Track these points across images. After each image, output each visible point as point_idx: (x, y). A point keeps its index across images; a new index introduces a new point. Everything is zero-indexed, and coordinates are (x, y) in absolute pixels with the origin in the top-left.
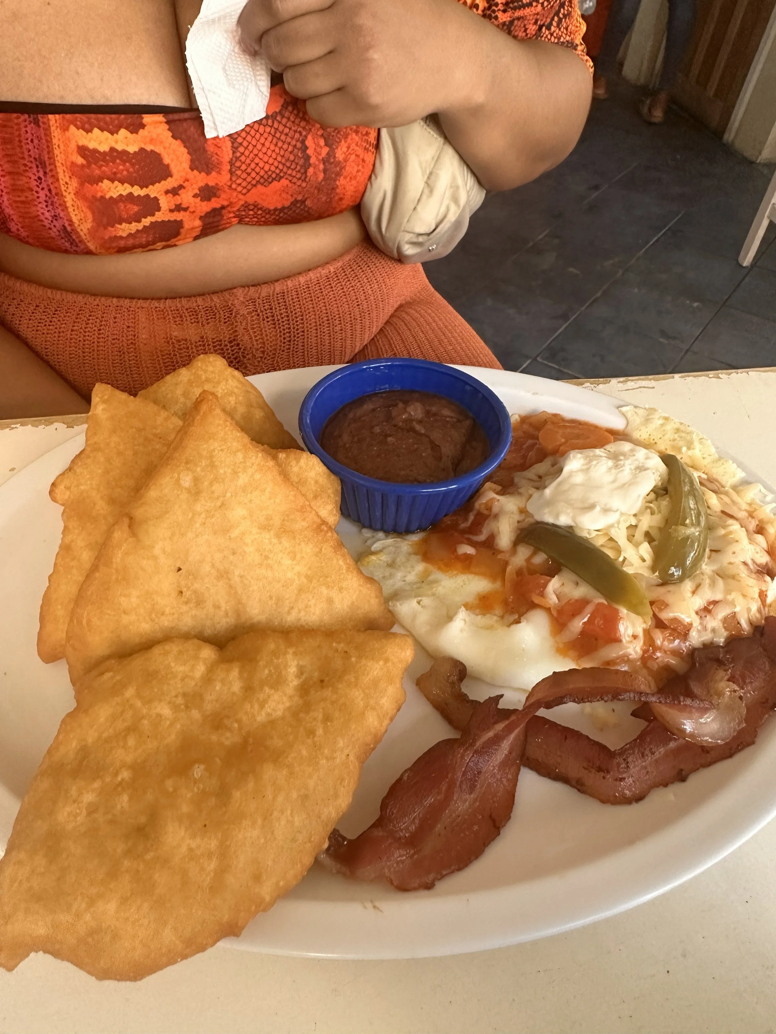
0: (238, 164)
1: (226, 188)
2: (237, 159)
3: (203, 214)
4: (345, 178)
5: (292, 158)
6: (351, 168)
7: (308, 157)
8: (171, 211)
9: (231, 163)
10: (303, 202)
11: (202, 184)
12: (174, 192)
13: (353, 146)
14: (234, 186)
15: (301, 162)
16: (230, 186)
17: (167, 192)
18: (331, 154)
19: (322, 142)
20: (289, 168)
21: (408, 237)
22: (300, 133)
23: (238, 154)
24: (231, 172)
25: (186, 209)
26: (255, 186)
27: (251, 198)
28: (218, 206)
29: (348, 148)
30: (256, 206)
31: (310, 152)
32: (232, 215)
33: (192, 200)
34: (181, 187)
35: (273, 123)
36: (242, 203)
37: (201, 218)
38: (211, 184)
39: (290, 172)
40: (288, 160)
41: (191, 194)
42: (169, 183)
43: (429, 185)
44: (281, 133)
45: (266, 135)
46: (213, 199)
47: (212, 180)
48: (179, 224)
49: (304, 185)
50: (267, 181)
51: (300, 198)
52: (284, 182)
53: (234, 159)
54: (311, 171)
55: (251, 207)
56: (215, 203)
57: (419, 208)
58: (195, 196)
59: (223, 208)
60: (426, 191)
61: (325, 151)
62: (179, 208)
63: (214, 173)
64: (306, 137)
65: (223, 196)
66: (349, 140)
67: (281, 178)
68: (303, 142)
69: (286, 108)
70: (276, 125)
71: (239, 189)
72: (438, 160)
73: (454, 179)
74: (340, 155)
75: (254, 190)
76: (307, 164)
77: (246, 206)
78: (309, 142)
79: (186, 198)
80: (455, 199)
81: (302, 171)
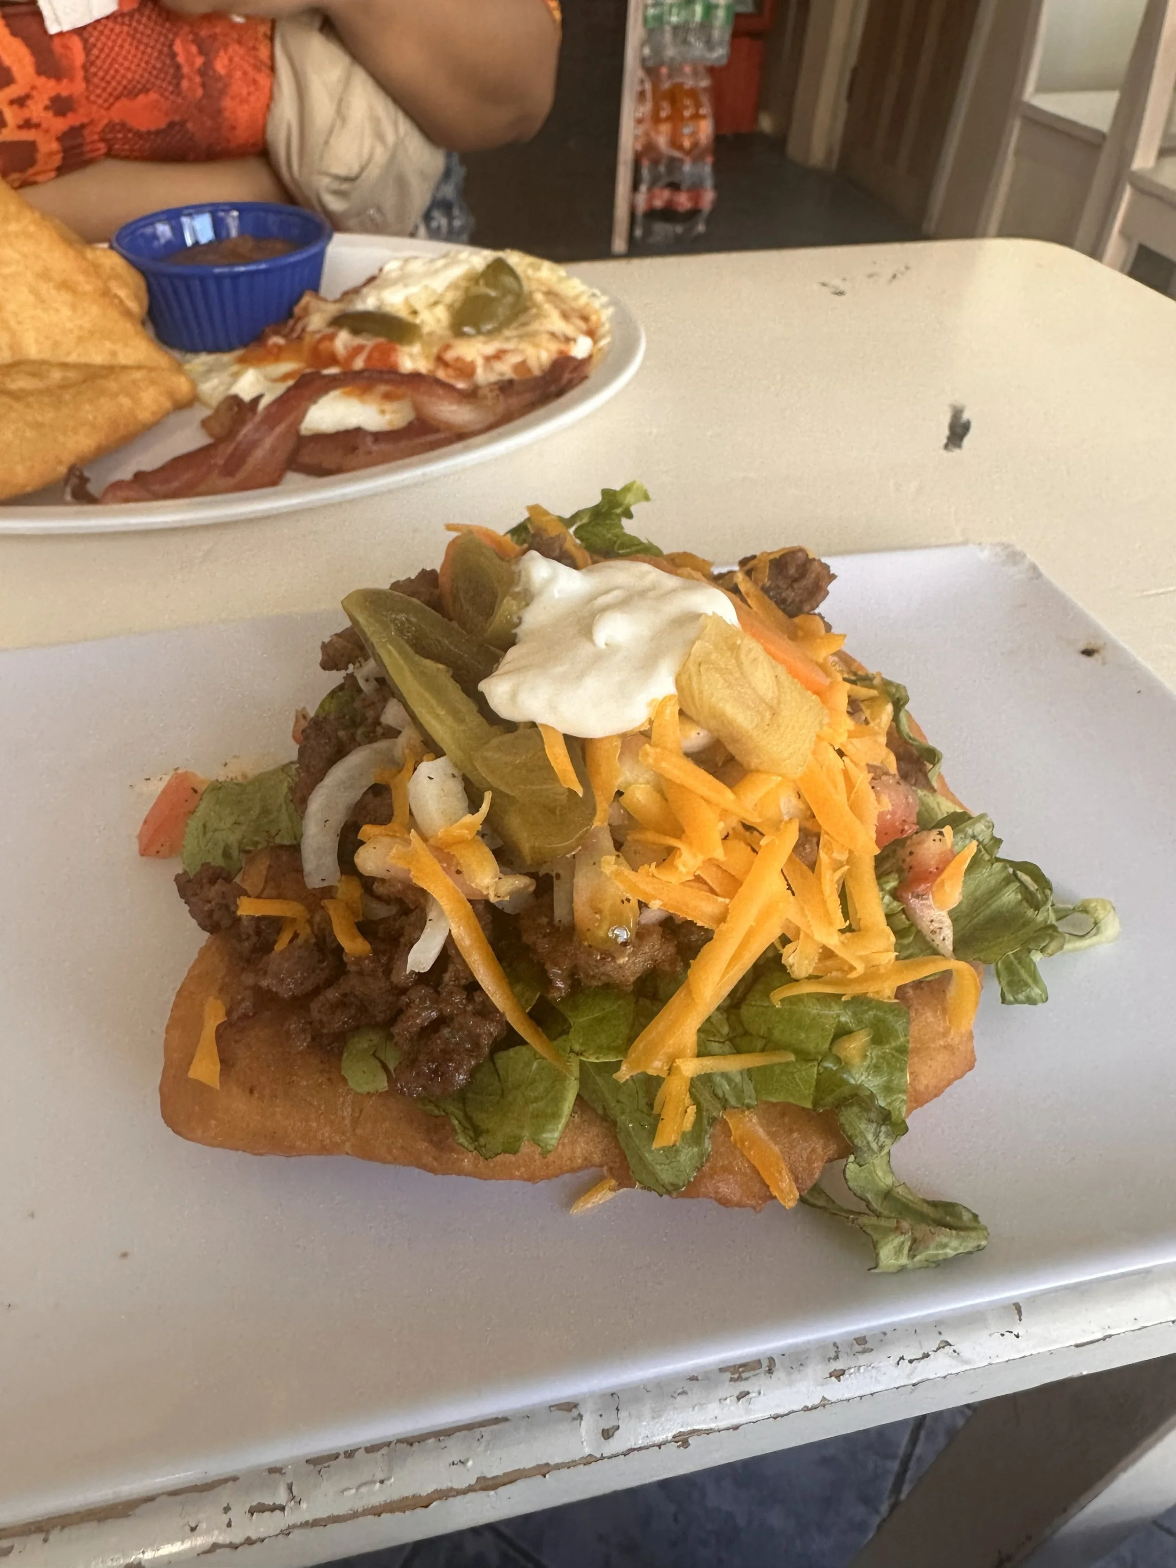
0: (93, 70)
1: (84, 101)
2: (92, 63)
3: (60, 135)
4: (233, 98)
5: (159, 65)
6: (239, 87)
7: (178, 67)
8: (20, 127)
9: (85, 67)
10: (183, 123)
11: (53, 94)
12: (20, 102)
13: (237, 59)
14: (93, 98)
15: (172, 71)
16: (87, 98)
17: (12, 102)
18: (208, 65)
19: (194, 49)
20: (157, 77)
21: (326, 181)
22: (166, 37)
23: (92, 58)
24: (87, 80)
25: (37, 126)
26: (118, 98)
27: (116, 114)
28: (77, 123)
29: (231, 60)
30: (123, 125)
31: (181, 59)
32: (96, 137)
33: (43, 114)
34: (28, 97)
35: (130, 21)
36: (105, 121)
37: (59, 139)
38: (64, 93)
39: (158, 82)
40: (154, 67)
41: (41, 106)
42: (13, 91)
43: (341, 114)
44: (142, 34)
45: (123, 35)
46: (70, 115)
47: (64, 89)
48: (32, 146)
49: (180, 100)
50: (131, 92)
51: (177, 118)
52: (153, 96)
53: (88, 64)
54: (185, 84)
55: (118, 127)
56: (72, 120)
57: (333, 141)
58: (46, 108)
59: (83, 126)
60: (339, 122)
61: (199, 61)
62: (27, 124)
63: (65, 81)
64: (173, 41)
65: (82, 111)
66: (230, 50)
67: (148, 90)
68: (171, 46)
69: (145, 6)
70: (134, 24)
71: (100, 101)
72: (347, 82)
73: (371, 108)
74: (220, 66)
75: (118, 105)
76: (178, 75)
77: (111, 126)
78: (178, 47)
79: (36, 110)
80: (380, 136)
81: (174, 81)
